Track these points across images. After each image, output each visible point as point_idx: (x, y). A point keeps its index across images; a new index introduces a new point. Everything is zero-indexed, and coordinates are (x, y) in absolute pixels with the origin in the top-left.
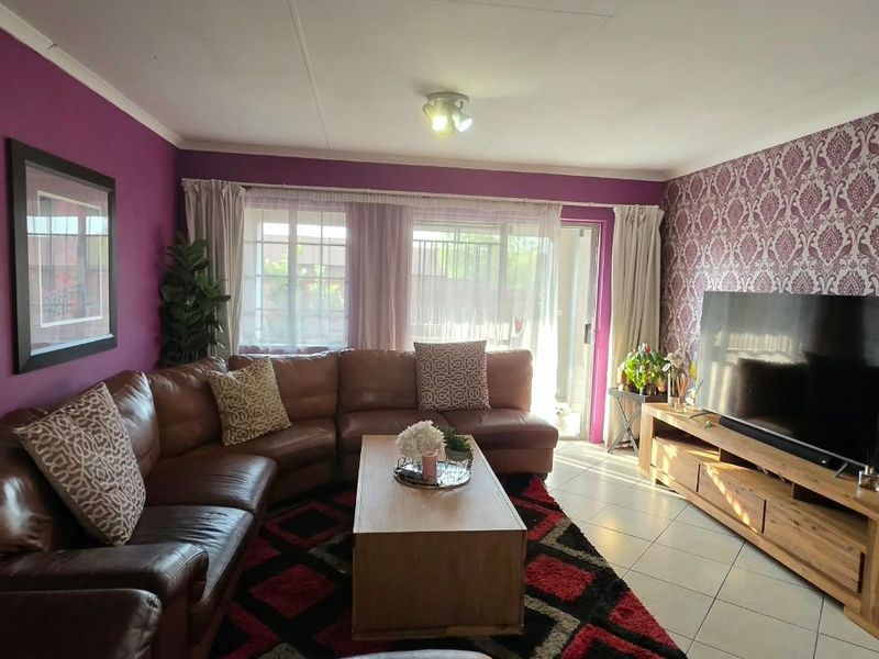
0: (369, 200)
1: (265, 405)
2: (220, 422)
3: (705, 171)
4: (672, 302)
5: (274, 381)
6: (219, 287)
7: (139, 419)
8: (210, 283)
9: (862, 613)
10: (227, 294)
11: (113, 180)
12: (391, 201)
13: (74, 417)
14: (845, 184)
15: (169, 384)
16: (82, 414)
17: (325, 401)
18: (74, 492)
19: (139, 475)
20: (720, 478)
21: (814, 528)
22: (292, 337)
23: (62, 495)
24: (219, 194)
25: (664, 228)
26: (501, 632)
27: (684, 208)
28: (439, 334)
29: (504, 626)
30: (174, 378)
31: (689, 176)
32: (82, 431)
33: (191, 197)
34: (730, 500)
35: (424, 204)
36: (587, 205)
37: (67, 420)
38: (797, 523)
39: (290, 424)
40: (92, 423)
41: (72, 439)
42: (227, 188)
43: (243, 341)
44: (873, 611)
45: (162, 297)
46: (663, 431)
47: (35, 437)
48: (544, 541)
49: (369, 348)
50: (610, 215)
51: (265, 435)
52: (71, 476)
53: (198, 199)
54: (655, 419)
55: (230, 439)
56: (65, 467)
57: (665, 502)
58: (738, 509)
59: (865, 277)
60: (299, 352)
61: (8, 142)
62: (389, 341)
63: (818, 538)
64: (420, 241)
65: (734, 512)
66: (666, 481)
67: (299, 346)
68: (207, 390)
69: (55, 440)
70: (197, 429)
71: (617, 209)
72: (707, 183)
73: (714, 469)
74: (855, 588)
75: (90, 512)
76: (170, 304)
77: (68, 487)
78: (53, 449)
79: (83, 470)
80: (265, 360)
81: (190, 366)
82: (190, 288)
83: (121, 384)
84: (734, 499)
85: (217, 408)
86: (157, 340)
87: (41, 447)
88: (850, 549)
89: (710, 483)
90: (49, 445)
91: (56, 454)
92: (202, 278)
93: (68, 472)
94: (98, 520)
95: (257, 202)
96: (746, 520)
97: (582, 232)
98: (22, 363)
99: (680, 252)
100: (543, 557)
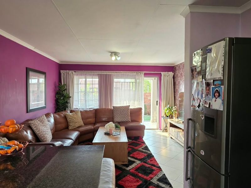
0: (103, 73)
1: (78, 121)
2: (68, 124)
3: (180, 64)
4: (176, 95)
5: (80, 115)
6: (69, 95)
7: (51, 122)
8: (67, 94)
10: (71, 96)
11: (46, 73)
12: (108, 73)
13: (39, 120)
15: (57, 116)
16: (40, 120)
17: (92, 120)
18: (39, 134)
19: (51, 132)
20: (182, 135)
22: (86, 106)
23: (37, 134)
24: (69, 73)
25: (174, 78)
26: (123, 163)
27: (177, 72)
28: (120, 104)
29: (124, 162)
30: (58, 115)
31: (178, 65)
32: (40, 123)
33: (62, 75)
35: (115, 74)
36: (155, 72)
37: (38, 121)
39: (84, 125)
40: (42, 121)
41: (39, 124)
42: (70, 72)
43: (74, 107)
45: (56, 97)
46: (172, 126)
47: (32, 123)
48: (139, 149)
49: (104, 108)
50: (160, 74)
51: (78, 127)
52: (39, 131)
53: (64, 75)
54: (170, 123)
55: (70, 128)
56: (37, 129)
60: (87, 109)
61: (27, 68)
62: (108, 106)
64: (116, 82)
67: (87, 108)
68: (65, 117)
69: (35, 124)
70: (63, 125)
71: (162, 73)
72: (181, 67)
73: (181, 133)
75: (42, 138)
76: (58, 99)
77: (38, 133)
78: (35, 126)
79: (41, 130)
80: (78, 111)
81: (62, 112)
82: (62, 95)
83: (47, 115)
85: (67, 121)
86: (55, 107)
87: (33, 125)
89: (180, 136)
90: (34, 125)
91: (36, 127)
92: (65, 93)
93: (38, 130)
94: (43, 139)
95: (77, 75)
97: (155, 79)
98: (28, 111)
100: (137, 152)
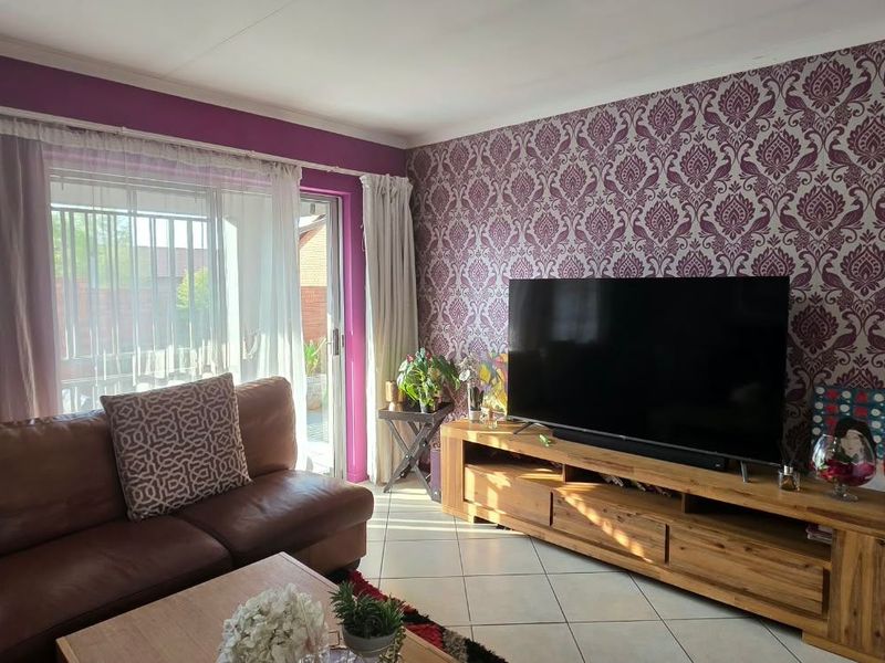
4: (433, 294)
9: (830, 637)
14: (612, 166)
20: (588, 505)
21: (748, 549)
27: (440, 181)
31: (447, 144)
34: (607, 529)
38: (722, 546)
44: (847, 631)
50: (356, 185)
57: (494, 545)
58: (622, 539)
59: (643, 259)
63: (758, 560)
65: (618, 544)
66: (494, 517)
71: (364, 178)
73: (573, 495)
74: (818, 609)
84: (614, 528)
88: (807, 566)
89: (571, 513)
96: (637, 550)
99: (439, 234)
